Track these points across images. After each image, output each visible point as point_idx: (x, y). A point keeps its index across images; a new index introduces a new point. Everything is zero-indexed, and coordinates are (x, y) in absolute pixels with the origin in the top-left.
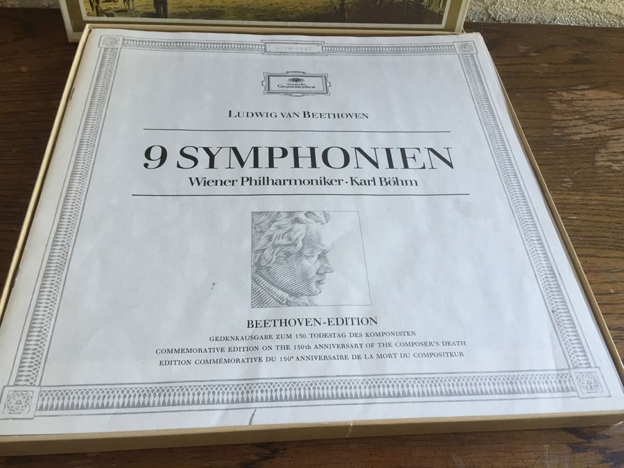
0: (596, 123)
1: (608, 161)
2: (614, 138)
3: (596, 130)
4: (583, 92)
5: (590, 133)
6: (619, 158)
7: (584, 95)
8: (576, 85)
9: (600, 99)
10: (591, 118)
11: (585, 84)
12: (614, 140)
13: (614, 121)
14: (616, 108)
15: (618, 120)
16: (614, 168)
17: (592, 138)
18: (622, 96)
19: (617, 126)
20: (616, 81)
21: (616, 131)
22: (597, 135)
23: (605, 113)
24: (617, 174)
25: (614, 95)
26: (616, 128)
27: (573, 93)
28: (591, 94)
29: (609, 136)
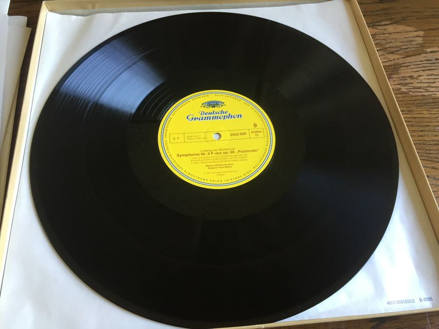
0: (392, 53)
1: (399, 84)
2: (405, 65)
3: (391, 59)
4: (385, 27)
5: (387, 62)
6: (407, 81)
7: (385, 29)
8: (380, 22)
9: (398, 32)
10: (389, 49)
11: (387, 20)
12: (405, 66)
13: (407, 50)
14: (410, 39)
15: (411, 49)
16: (402, 90)
17: (389, 66)
18: (415, 29)
19: (409, 54)
20: (412, 16)
21: (407, 59)
22: (392, 63)
23: (400, 44)
24: (404, 95)
25: (410, 29)
26: (408, 56)
27: (377, 29)
28: (390, 28)
29: (401, 64)
